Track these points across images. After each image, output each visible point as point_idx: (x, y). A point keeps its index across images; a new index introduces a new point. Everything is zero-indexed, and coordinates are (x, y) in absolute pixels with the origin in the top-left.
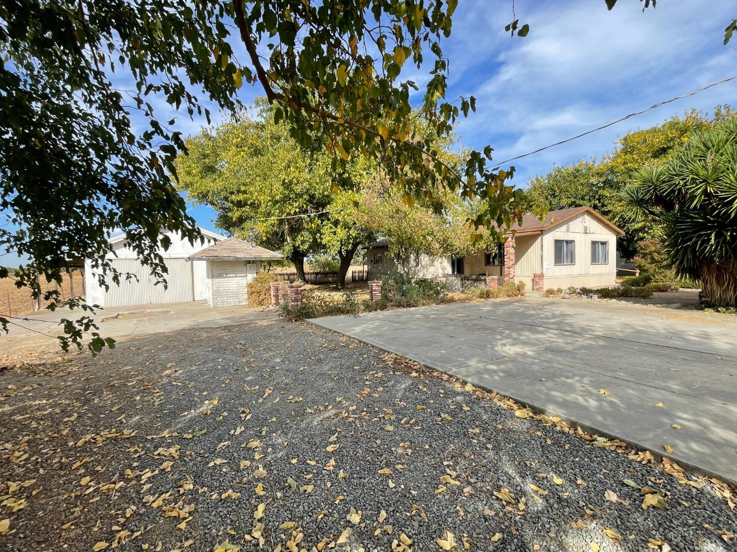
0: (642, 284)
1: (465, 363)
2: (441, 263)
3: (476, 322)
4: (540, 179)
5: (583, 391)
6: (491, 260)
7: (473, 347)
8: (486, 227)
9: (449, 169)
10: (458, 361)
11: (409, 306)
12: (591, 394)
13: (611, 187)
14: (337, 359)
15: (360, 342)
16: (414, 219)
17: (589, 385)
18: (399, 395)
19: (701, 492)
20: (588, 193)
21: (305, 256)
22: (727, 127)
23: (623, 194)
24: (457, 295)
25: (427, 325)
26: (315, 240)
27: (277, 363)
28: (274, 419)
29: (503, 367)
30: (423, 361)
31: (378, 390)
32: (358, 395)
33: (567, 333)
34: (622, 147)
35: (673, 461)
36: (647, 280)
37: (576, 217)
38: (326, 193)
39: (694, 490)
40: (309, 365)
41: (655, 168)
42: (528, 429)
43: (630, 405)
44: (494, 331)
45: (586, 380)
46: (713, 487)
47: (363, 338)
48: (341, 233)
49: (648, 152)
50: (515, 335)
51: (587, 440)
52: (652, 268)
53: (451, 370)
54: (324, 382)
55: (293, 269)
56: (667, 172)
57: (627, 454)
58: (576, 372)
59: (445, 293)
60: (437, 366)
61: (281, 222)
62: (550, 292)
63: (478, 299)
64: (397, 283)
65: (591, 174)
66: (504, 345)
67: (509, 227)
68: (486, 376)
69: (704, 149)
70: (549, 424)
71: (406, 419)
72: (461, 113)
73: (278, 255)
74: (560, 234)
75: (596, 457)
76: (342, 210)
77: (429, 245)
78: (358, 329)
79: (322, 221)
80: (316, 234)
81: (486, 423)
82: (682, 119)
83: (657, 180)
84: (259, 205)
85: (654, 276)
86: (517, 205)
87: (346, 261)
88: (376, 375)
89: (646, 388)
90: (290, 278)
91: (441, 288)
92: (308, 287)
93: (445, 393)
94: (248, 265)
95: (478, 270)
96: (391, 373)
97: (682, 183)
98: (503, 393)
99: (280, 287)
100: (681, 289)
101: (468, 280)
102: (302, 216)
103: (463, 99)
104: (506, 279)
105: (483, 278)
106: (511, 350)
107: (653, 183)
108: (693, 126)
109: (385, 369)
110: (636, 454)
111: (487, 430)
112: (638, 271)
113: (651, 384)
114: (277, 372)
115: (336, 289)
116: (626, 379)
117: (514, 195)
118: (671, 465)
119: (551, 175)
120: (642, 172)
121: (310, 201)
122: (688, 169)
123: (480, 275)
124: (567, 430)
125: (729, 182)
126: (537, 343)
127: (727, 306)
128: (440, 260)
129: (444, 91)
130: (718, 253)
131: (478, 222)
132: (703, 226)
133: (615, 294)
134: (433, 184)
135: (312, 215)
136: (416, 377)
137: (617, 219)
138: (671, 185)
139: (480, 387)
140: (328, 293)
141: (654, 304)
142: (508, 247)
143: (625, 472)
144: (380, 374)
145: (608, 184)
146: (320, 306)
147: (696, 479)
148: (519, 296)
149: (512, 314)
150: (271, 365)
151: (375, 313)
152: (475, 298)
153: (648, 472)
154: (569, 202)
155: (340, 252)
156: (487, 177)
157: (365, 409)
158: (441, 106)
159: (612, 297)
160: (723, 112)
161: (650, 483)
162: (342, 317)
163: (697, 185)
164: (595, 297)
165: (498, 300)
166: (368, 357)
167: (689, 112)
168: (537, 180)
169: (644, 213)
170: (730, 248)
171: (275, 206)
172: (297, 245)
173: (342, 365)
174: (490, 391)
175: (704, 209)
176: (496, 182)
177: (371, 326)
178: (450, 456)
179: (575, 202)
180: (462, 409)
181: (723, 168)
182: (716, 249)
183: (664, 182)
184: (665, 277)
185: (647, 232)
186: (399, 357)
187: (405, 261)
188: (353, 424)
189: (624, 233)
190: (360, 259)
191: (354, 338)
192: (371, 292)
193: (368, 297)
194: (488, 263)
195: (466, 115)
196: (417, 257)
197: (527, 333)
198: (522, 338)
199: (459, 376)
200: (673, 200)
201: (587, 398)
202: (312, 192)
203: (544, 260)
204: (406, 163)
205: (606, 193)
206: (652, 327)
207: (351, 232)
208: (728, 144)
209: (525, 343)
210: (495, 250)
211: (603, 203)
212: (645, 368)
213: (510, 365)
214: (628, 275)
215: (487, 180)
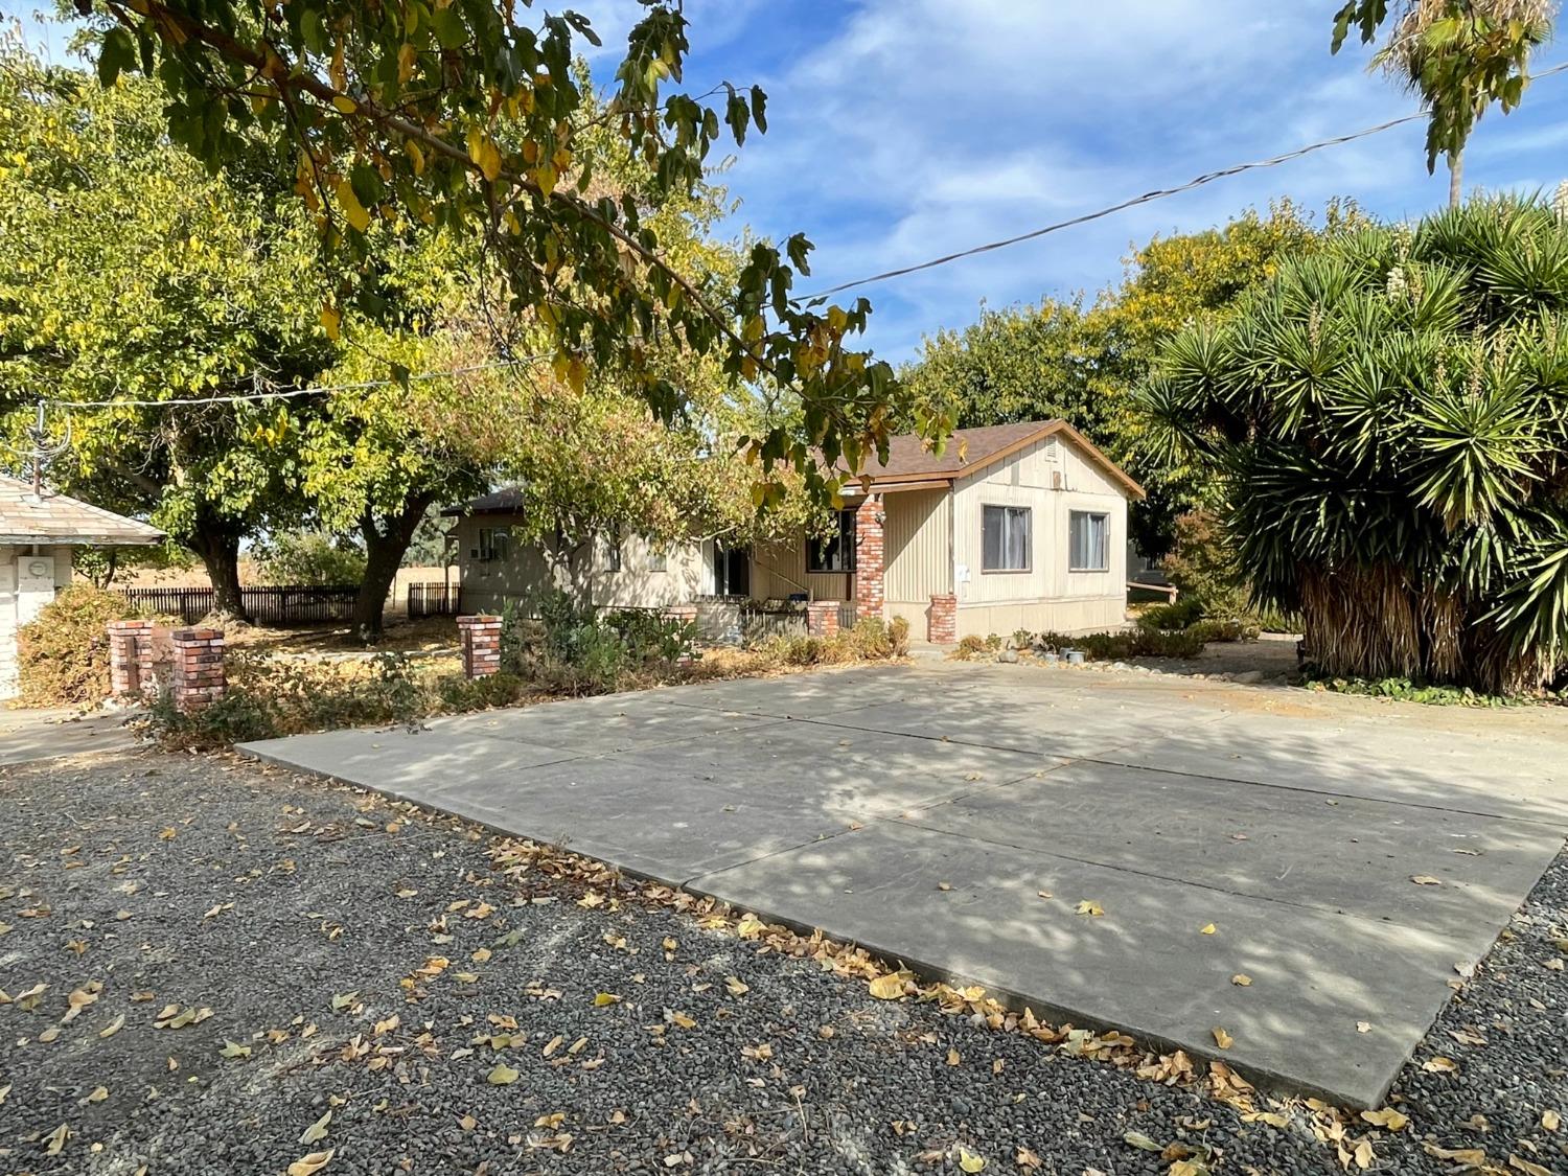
0: (1182, 624)
1: (740, 855)
2: (685, 563)
3: (772, 733)
4: (949, 339)
5: (1040, 910)
6: (822, 557)
7: (768, 808)
8: (792, 465)
9: (688, 291)
10: (724, 850)
11: (587, 690)
12: (1059, 917)
13: (1117, 372)
14: (344, 870)
15: (425, 809)
16: (603, 431)
17: (1055, 891)
18: (542, 967)
19: (1285, 1134)
20: (1064, 386)
21: (246, 531)
22: (1347, 251)
23: (1141, 393)
24: (728, 657)
25: (638, 747)
26: (277, 482)
27: (123, 896)
28: (101, 1093)
29: (842, 857)
30: (620, 857)
31: (475, 958)
32: (408, 982)
33: (1007, 755)
34: (1141, 272)
35: (1233, 1067)
36: (1194, 613)
37: (1035, 446)
38: (316, 330)
39: (1272, 1134)
40: (241, 894)
41: (1208, 331)
42: (901, 1029)
43: (1147, 937)
44: (824, 757)
45: (1048, 881)
46: (1310, 1120)
47: (434, 797)
48: (370, 462)
49: (1196, 292)
50: (877, 766)
51: (1047, 1042)
52: (1202, 581)
53: (699, 877)
54: (292, 950)
55: (199, 577)
56: (1232, 345)
57: (1136, 1066)
58: (1025, 859)
59: (694, 650)
60: (661, 869)
61: (153, 417)
62: (971, 645)
63: (787, 668)
64: (552, 622)
65: (1070, 335)
66: (849, 795)
67: (854, 468)
68: (797, 889)
69: (1305, 297)
70: (955, 1010)
71: (557, 1040)
72: (725, 130)
73: (138, 528)
74: (996, 489)
75: (1065, 1084)
76: (371, 390)
77: (649, 509)
78: (417, 770)
79: (304, 421)
80: (282, 462)
81: (793, 1025)
82: (1264, 219)
83: (1212, 364)
84: (69, 357)
85: (1208, 605)
86: (874, 408)
87: (388, 550)
88: (471, 913)
89: (1182, 889)
90: (188, 608)
91: (683, 637)
92: (254, 634)
93: (680, 949)
94: (24, 561)
95: (788, 586)
96: (520, 902)
97: (1262, 374)
98: (838, 933)
99: (146, 637)
100: (1263, 636)
101: (759, 612)
102: (235, 400)
103: (731, 92)
104: (861, 609)
105: (800, 606)
106: (863, 808)
107: (1204, 370)
108: (1286, 240)
109: (502, 891)
110: (1156, 1061)
111: (792, 1045)
112: (1174, 590)
113: (1195, 879)
114: (121, 929)
115: (353, 643)
116: (1142, 869)
117: (869, 376)
118: (1228, 1080)
119: (975, 330)
120: (1181, 340)
121: (261, 354)
122: (1273, 341)
123: (792, 597)
124: (998, 1019)
125: (1352, 381)
126: (934, 784)
127: (1350, 675)
128: (682, 554)
129: (678, 60)
130: (1332, 549)
131: (772, 447)
132: (1301, 484)
133: (1124, 648)
134: (646, 329)
135: (268, 399)
136: (597, 907)
137: (1129, 456)
138: (1239, 380)
139: (779, 921)
140: (320, 656)
141: (1207, 673)
142: (866, 520)
143: (1128, 1114)
144: (484, 908)
145: (1109, 364)
146: (294, 699)
147: (1277, 1105)
148: (894, 657)
149: (873, 707)
150: (99, 904)
151: (481, 714)
152: (778, 663)
153: (1179, 1105)
154: (1017, 406)
155: (366, 523)
156: (796, 323)
157: (429, 1025)
158: (670, 103)
159: (1115, 657)
160: (1342, 214)
161: (1181, 1133)
162: (368, 731)
163: (1292, 382)
164: (1078, 657)
165: (837, 669)
166: (448, 858)
167: (1279, 204)
168: (941, 340)
169: (1185, 442)
170: (1355, 537)
171: (131, 361)
172: (211, 495)
173: (356, 889)
174: (805, 932)
175: (1305, 442)
176: (818, 339)
177: (463, 759)
178: (687, 1137)
179: (1032, 406)
180: (726, 992)
181: (1341, 347)
182: (1327, 540)
183: (1226, 370)
184: (1230, 604)
185: (1195, 493)
186: (546, 851)
187: (579, 555)
188: (387, 1078)
189: (1144, 494)
190: (439, 546)
191: (402, 799)
192: (468, 652)
193: (456, 665)
194: (813, 565)
195: (739, 136)
196: (615, 545)
197: (908, 759)
198: (896, 772)
199: (721, 895)
200: (1244, 416)
201: (1050, 928)
202: (267, 323)
203: (955, 558)
204: (562, 260)
205: (1105, 387)
206: (1201, 733)
207: (402, 460)
208: (1350, 291)
209: (902, 788)
210: (833, 529)
211: (1097, 415)
212: (1183, 836)
213: (862, 851)
214: (1152, 600)
215: (795, 330)
